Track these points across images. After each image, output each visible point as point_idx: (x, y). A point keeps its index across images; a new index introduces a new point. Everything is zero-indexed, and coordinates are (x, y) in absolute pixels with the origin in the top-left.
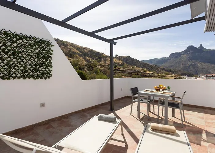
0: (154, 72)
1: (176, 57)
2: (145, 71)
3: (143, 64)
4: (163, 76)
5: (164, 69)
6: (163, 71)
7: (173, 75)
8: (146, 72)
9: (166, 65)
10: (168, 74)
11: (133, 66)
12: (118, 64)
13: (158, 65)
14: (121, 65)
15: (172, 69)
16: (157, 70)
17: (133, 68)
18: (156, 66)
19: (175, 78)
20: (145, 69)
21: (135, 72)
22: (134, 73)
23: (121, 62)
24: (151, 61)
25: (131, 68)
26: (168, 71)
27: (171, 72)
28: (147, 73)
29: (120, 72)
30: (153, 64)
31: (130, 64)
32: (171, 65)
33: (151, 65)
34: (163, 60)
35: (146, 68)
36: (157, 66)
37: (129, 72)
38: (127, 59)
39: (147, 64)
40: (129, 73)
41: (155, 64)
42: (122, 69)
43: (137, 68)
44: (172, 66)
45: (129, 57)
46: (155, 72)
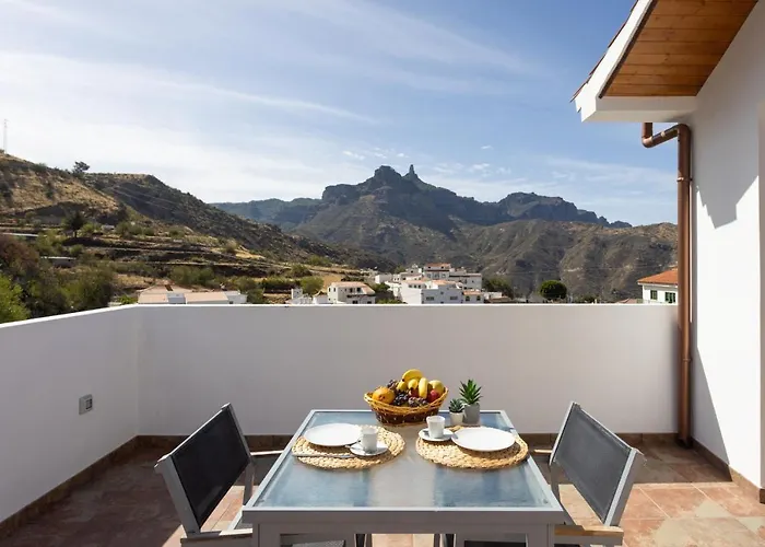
0: (268, 256)
1: (343, 202)
2: (231, 251)
3: (221, 220)
4: (302, 269)
5: (303, 244)
6: (304, 253)
7: (335, 267)
8: (234, 253)
9: (310, 229)
10: (320, 264)
11: (176, 227)
12: (93, 212)
13: (285, 227)
14: (105, 219)
15: (331, 244)
16: (280, 246)
17: (175, 233)
18: (276, 229)
19: (343, 276)
20: (233, 243)
21: (186, 252)
22: (180, 257)
23: (111, 204)
24: (254, 207)
25: (162, 235)
26: (320, 251)
27: (331, 254)
28: (241, 261)
29: (103, 251)
30: (262, 222)
31: (162, 217)
32: (328, 228)
33: (256, 226)
34: (302, 208)
35: (236, 237)
36: (280, 231)
37: (152, 253)
38: (147, 191)
39: (240, 221)
40: (152, 259)
41: (271, 222)
42: (114, 238)
43: (193, 237)
44: (330, 233)
45: (151, 179)
46: (271, 253)
